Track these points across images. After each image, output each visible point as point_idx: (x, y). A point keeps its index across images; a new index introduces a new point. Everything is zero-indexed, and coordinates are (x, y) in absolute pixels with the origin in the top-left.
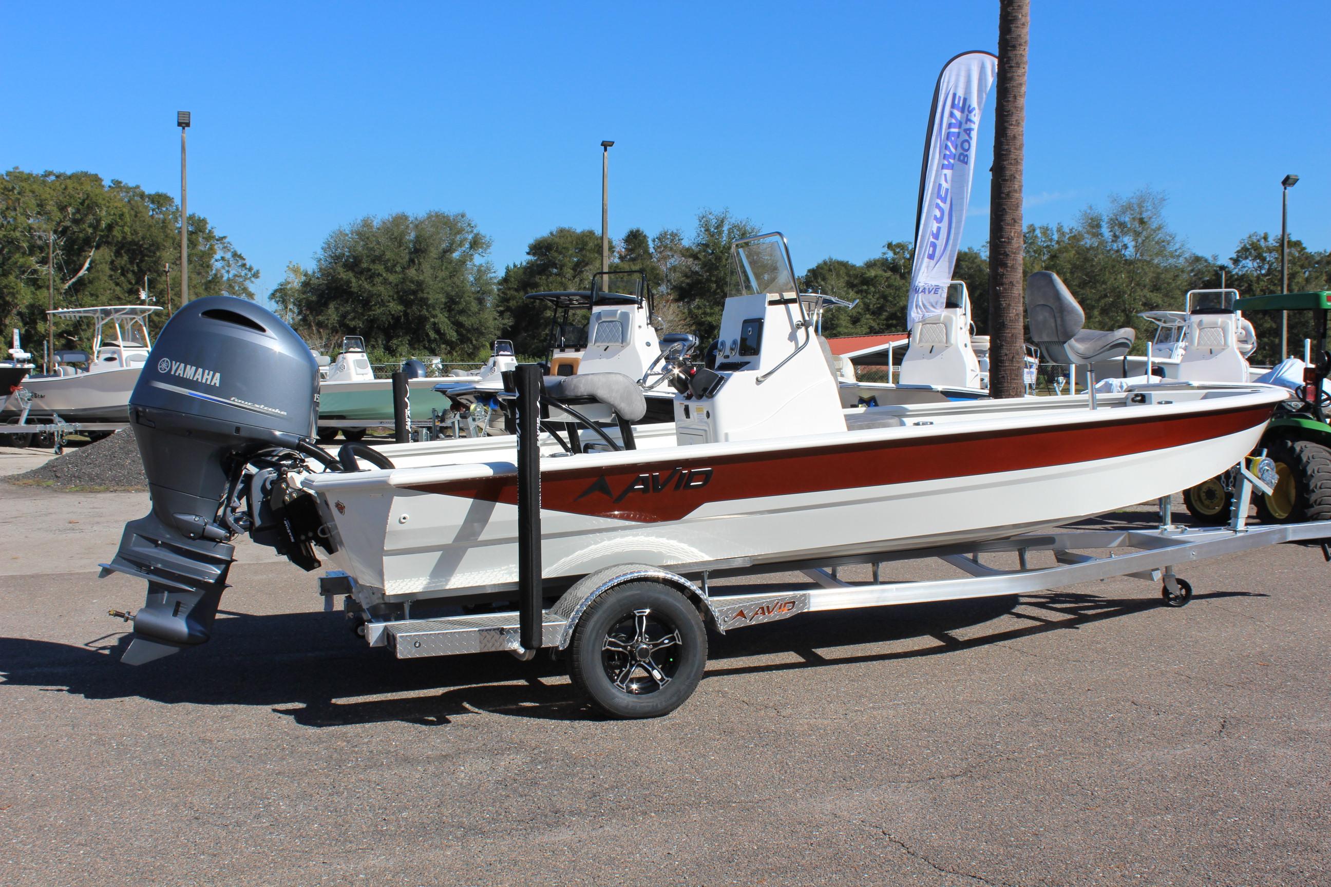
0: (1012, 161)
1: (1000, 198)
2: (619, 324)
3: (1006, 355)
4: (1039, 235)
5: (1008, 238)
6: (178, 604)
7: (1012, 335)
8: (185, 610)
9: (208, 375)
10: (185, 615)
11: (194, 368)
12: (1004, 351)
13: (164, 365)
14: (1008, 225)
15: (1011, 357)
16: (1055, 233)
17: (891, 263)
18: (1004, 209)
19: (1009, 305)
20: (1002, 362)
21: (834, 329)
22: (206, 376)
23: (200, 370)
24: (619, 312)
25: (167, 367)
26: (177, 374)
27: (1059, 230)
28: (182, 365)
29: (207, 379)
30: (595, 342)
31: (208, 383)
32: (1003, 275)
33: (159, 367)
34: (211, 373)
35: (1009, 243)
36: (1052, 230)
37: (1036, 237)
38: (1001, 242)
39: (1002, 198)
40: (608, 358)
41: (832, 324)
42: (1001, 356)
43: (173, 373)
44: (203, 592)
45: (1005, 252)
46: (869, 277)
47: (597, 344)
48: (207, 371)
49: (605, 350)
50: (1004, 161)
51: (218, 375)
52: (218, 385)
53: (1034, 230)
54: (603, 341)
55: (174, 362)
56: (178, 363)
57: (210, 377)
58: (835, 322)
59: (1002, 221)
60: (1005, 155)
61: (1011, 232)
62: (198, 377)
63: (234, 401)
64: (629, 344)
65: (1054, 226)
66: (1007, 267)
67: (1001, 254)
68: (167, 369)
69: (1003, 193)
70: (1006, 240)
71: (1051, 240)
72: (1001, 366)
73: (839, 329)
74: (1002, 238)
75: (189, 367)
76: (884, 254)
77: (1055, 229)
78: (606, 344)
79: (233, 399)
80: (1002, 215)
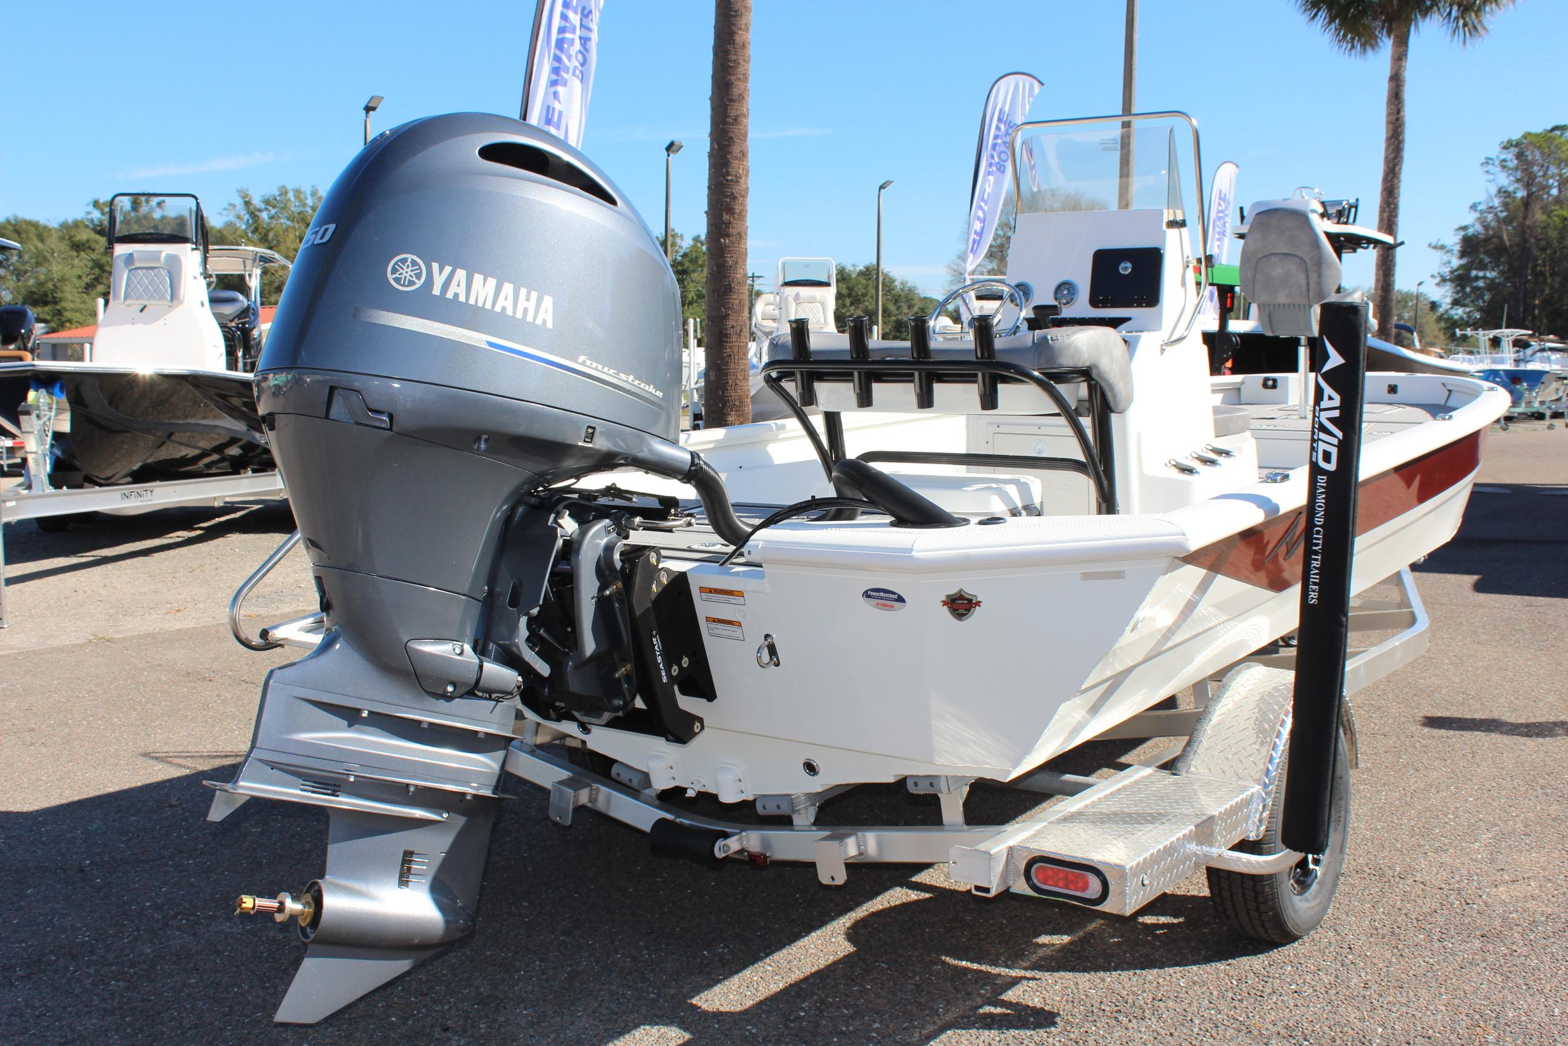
0: (741, 77)
1: (725, 123)
2: (164, 273)
3: (733, 327)
4: (292, 199)
5: (736, 177)
6: (408, 857)
7: (740, 302)
8: (425, 867)
9: (528, 299)
10: (426, 882)
11: (492, 282)
12: (730, 322)
13: (407, 272)
14: (736, 158)
15: (738, 330)
16: (309, 197)
17: (98, 226)
18: (731, 138)
19: (737, 262)
20: (727, 336)
21: (56, 303)
22: (522, 303)
23: (508, 288)
24: (163, 255)
25: (419, 276)
26: (450, 295)
27: (314, 194)
28: (461, 274)
29: (526, 310)
30: (126, 298)
31: (530, 318)
32: (729, 223)
33: (390, 277)
34: (534, 295)
35: (737, 182)
36: (305, 193)
37: (289, 200)
38: (727, 180)
39: (729, 124)
40: (148, 322)
41: (54, 298)
42: (726, 329)
43: (437, 291)
44: (461, 820)
45: (732, 194)
46: (79, 241)
47: (129, 302)
48: (523, 291)
49: (142, 311)
50: (730, 74)
51: (548, 301)
52: (550, 325)
53: (286, 193)
54: (139, 297)
55: (435, 266)
56: (448, 269)
57: (531, 305)
58: (58, 295)
59: (729, 153)
60: (732, 67)
61: (739, 168)
62: (505, 302)
63: (583, 364)
64: (181, 303)
65: (307, 189)
66: (734, 213)
67: (727, 196)
68: (419, 283)
69: (730, 117)
70: (734, 178)
71: (304, 205)
72: (727, 342)
73: (64, 304)
74: (728, 175)
75: (478, 278)
76: (88, 213)
77: (308, 193)
78: (141, 303)
79: (582, 359)
80: (729, 145)
